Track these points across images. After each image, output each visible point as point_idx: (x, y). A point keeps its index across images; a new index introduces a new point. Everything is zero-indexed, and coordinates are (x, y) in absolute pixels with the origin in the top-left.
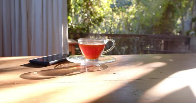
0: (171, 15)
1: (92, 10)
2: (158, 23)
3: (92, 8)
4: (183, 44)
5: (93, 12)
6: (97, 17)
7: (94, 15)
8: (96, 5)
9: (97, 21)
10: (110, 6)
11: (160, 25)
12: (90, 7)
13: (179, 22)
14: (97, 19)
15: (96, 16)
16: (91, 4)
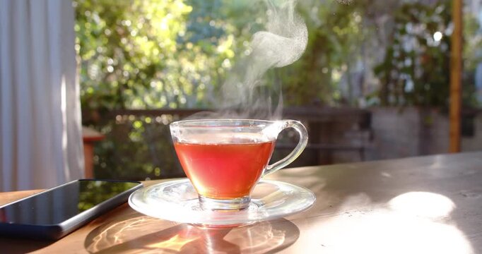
0: (323, 59)
1: (129, 48)
2: (295, 80)
3: (129, 42)
4: (356, 127)
5: (131, 54)
6: (142, 66)
7: (135, 60)
8: (140, 34)
9: (143, 76)
10: (175, 37)
11: (300, 85)
12: (124, 41)
13: (336, 76)
14: (141, 71)
15: (141, 62)
16: (127, 33)
